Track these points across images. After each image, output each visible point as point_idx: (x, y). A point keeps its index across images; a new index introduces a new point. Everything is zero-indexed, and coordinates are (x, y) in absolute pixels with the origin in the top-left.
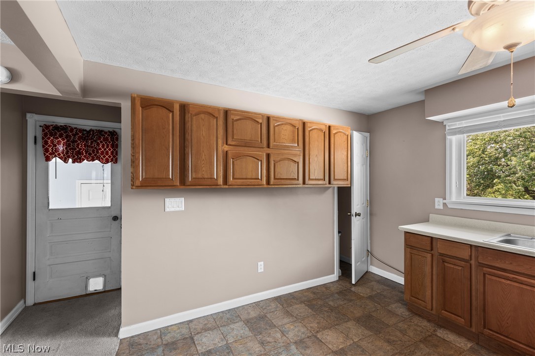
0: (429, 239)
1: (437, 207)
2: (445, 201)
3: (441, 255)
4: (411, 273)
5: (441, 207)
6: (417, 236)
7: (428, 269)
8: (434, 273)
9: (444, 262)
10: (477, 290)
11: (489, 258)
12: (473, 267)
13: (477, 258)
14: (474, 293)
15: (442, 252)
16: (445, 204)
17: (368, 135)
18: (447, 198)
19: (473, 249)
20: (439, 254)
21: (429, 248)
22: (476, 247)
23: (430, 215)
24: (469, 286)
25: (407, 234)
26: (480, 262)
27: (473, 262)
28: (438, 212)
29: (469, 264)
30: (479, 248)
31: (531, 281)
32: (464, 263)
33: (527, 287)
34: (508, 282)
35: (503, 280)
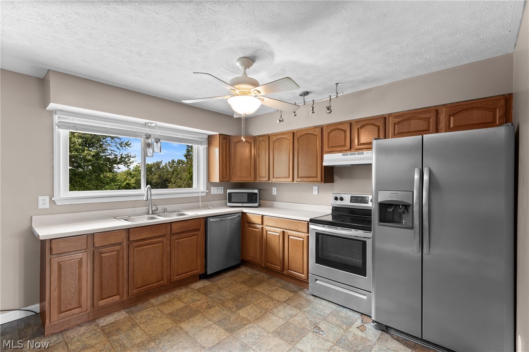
0: (85, 237)
2: (52, 199)
3: (97, 248)
4: (60, 286)
5: (47, 206)
9: (101, 254)
11: (137, 235)
12: (125, 246)
13: (128, 238)
15: (98, 246)
16: (53, 202)
18: (54, 195)
19: (125, 232)
20: (95, 249)
21: (85, 247)
22: (127, 229)
25: (54, 241)
26: (130, 240)
27: (125, 243)
28: (44, 212)
29: (122, 246)
30: (130, 229)
31: (160, 239)
32: (119, 246)
33: (157, 245)
34: (148, 246)
35: (145, 247)
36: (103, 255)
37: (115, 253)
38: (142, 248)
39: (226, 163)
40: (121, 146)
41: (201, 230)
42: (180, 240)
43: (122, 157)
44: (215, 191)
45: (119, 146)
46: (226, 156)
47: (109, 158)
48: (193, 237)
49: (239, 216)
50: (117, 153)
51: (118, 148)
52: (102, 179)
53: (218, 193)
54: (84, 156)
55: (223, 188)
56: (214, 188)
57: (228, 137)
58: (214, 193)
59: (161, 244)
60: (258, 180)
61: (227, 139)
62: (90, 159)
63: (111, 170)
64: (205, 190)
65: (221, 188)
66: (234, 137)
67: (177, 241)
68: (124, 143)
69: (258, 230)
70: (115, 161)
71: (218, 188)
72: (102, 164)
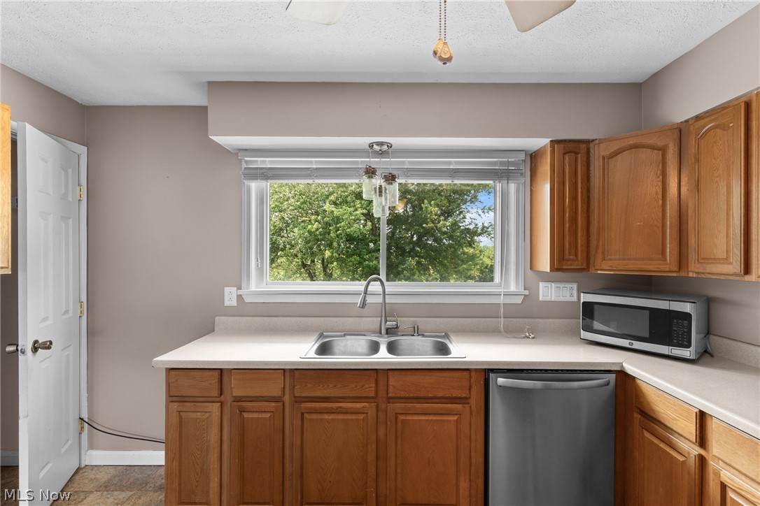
0: (217, 374)
1: (227, 303)
2: (240, 292)
3: (238, 399)
4: (180, 456)
5: (234, 303)
6: (192, 373)
7: (213, 435)
8: (225, 438)
9: (242, 411)
10: (293, 444)
11: (309, 385)
12: (287, 406)
13: (292, 389)
14: (287, 452)
15: (239, 395)
16: (240, 297)
17: (82, 150)
18: (242, 286)
19: (287, 374)
20: (233, 399)
21: (216, 393)
22: (291, 370)
23: (217, 318)
24: (281, 442)
25: (172, 372)
26: (296, 395)
27: (287, 399)
28: (231, 312)
29: (281, 404)
30: (295, 371)
31: (358, 405)
32: (273, 404)
33: (353, 417)
34: (332, 416)
35: (325, 416)
36: (246, 415)
37: (268, 415)
38: (319, 416)
39: (574, 220)
40: (483, 212)
41: (473, 401)
42: (410, 418)
43: (484, 227)
44: (550, 292)
45: (480, 212)
46: (574, 198)
47: (468, 229)
48: (446, 418)
49: (608, 384)
50: (477, 222)
51: (480, 215)
52: (459, 255)
53: (561, 299)
54: (440, 228)
55: (575, 286)
56: (548, 284)
57: (583, 146)
58: (548, 299)
59: (361, 417)
60: (694, 269)
61: (577, 153)
62: (445, 231)
63: (470, 244)
64: (521, 289)
65: (569, 285)
66: (601, 141)
67: (403, 417)
68: (487, 207)
69: (681, 459)
70: (474, 233)
71: (561, 285)
72: (458, 237)
